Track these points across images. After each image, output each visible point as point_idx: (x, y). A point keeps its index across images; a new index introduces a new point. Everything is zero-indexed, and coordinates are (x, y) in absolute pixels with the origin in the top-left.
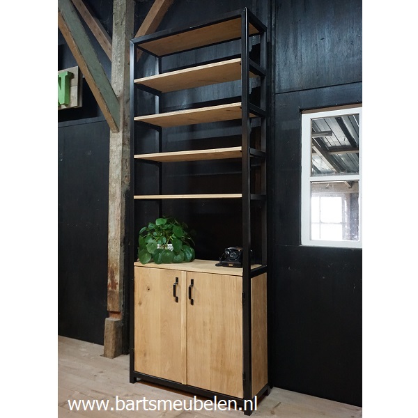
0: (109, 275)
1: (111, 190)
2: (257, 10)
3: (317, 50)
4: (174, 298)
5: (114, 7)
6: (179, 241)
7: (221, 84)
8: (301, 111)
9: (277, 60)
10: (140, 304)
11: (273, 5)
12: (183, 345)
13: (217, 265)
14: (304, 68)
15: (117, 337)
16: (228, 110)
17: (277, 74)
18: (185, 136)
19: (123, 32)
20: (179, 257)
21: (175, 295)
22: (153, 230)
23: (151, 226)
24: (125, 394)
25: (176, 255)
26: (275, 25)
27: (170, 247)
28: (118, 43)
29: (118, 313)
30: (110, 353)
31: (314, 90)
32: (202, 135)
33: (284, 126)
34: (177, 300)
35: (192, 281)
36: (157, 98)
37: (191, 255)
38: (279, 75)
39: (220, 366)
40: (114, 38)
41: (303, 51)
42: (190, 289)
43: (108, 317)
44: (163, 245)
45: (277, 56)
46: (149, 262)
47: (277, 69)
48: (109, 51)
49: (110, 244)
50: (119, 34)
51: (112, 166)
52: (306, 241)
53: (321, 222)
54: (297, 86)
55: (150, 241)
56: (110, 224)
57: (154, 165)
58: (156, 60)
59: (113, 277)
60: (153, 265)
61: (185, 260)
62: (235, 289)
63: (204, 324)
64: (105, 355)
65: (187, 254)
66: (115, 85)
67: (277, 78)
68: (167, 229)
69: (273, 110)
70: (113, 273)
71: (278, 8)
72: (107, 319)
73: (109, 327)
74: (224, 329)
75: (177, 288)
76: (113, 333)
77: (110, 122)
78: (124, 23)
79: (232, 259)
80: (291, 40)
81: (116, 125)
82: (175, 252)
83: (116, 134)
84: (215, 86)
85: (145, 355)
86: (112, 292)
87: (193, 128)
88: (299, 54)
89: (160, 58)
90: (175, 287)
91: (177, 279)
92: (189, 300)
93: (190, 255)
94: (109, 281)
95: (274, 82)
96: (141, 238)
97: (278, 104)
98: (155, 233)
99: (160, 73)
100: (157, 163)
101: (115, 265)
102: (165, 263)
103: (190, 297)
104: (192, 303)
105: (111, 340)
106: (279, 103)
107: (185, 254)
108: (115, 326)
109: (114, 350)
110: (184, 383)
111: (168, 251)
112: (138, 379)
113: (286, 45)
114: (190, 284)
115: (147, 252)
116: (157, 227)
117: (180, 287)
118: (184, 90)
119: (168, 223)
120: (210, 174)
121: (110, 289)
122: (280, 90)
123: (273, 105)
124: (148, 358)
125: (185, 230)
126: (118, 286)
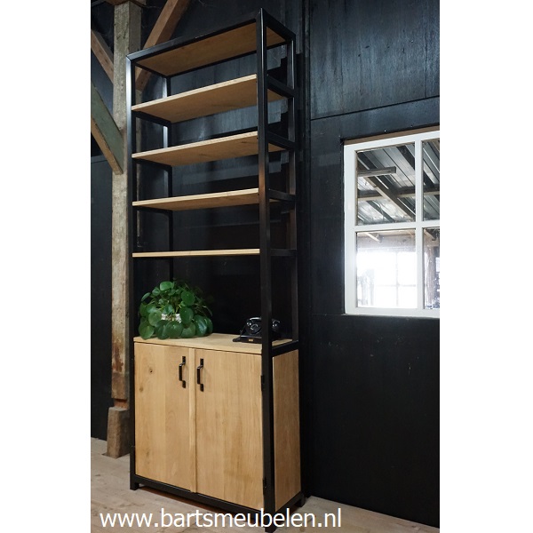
0: (114, 354)
1: (115, 247)
2: (287, 13)
3: (361, 62)
4: (181, 383)
5: (116, 16)
6: (190, 310)
7: (244, 110)
8: (343, 142)
9: (312, 76)
10: (141, 390)
11: (307, 6)
12: (192, 442)
13: (235, 340)
14: (344, 86)
15: (122, 432)
16: (243, 141)
17: (312, 94)
18: (202, 177)
19: (126, 47)
20: (189, 330)
21: (181, 378)
22: (158, 297)
23: (155, 292)
24: (120, 504)
25: (186, 327)
26: (309, 31)
27: (178, 317)
28: (121, 61)
29: (124, 401)
30: (114, 451)
31: (358, 114)
32: (224, 174)
33: (322, 160)
34: (184, 385)
35: (202, 360)
36: (166, 129)
37: (205, 328)
38: (315, 96)
39: (235, 470)
40: (115, 55)
41: (344, 64)
42: (198, 370)
43: (113, 406)
44: (171, 315)
45: (312, 72)
46: (152, 337)
47: (312, 87)
48: (111, 72)
49: (114, 314)
50: (121, 50)
51: (115, 216)
52: (350, 309)
53: (398, 285)
54: (338, 109)
55: (153, 310)
56: (113, 289)
57: (163, 215)
58: (163, 81)
59: (117, 356)
60: (156, 340)
61: (196, 334)
62: (253, 370)
63: (217, 416)
64: (108, 454)
65: (200, 327)
66: (117, 115)
67: (312, 100)
68: (175, 295)
69: (307, 141)
70: (117, 351)
71: (312, 10)
72: (111, 409)
73: (113, 417)
74: (240, 423)
75: (184, 371)
76: (117, 426)
77: (112, 161)
78: (127, 36)
79: (254, 333)
80: (329, 50)
81: (119, 165)
82: (185, 325)
83: (119, 177)
84: (239, 112)
85: (148, 454)
86: (117, 375)
87: (212, 166)
88: (338, 69)
89: (169, 79)
90: (180, 368)
91: (184, 358)
92: (199, 386)
93: (203, 328)
94: (113, 361)
95: (309, 105)
96: (143, 306)
97: (314, 133)
98: (161, 301)
99: (169, 95)
100: (167, 212)
101: (120, 341)
102: (171, 338)
103: (199, 382)
104: (202, 389)
105: (115, 435)
106: (316, 132)
107: (197, 327)
108: (120, 418)
109: (118, 447)
110: (193, 490)
111: (176, 322)
112: (140, 485)
113: (322, 58)
114: (199, 365)
115: (148, 324)
116: (163, 293)
117: (187, 368)
118: (200, 118)
119: (176, 288)
120: (233, 224)
121: (114, 371)
122: (316, 114)
123: (307, 135)
124: (151, 458)
125: (198, 295)
126: (123, 367)
